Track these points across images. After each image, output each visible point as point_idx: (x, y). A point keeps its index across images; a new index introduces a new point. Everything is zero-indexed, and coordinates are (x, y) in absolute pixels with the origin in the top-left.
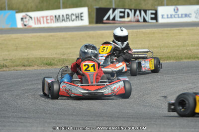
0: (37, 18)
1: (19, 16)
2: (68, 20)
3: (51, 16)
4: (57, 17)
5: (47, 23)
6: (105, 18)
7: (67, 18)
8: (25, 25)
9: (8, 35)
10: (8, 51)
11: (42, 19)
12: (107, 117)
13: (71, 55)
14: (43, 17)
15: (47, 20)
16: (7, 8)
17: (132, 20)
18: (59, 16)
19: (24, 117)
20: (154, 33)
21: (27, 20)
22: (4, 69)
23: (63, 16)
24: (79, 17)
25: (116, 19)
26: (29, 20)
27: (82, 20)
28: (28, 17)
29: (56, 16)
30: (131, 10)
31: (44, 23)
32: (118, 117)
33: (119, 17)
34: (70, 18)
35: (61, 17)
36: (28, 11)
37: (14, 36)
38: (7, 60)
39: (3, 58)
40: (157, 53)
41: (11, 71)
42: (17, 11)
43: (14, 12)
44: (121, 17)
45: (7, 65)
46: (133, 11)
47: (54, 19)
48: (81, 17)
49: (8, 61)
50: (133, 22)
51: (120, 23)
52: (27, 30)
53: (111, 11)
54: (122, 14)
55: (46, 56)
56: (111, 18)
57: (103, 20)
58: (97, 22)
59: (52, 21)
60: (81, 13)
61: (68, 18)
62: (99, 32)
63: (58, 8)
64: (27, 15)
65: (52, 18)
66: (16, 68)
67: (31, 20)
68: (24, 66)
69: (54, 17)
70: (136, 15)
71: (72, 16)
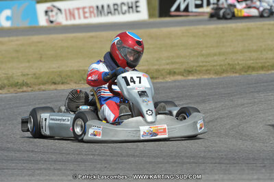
0: (70, 11)
1: (41, 8)
2: (116, 12)
3: (90, 7)
4: (100, 7)
5: (85, 17)
6: (173, 8)
7: (115, 10)
8: (52, 22)
10: (29, 62)
11: (76, 12)
14: (78, 9)
15: (84, 13)
18: (103, 7)
19: (60, 161)
20: (249, 29)
21: (54, 13)
22: (25, 89)
23: (108, 6)
24: (134, 7)
25: (190, 9)
26: (57, 14)
27: (137, 12)
28: (55, 10)
29: (97, 7)
31: (79, 18)
33: (194, 6)
34: (119, 9)
35: (106, 8)
37: (35, 38)
38: (28, 75)
39: (22, 72)
40: (256, 60)
44: (197, 6)
45: (29, 82)
47: (95, 11)
48: (137, 7)
49: (30, 76)
51: (196, 16)
52: (54, 28)
54: (199, 2)
56: (183, 7)
57: (169, 11)
58: (161, 15)
59: (93, 15)
60: (137, 2)
61: (117, 9)
62: (165, 30)
64: (54, 6)
65: (92, 9)
66: (43, 87)
68: (55, 83)
69: (95, 8)
70: (221, 2)
71: (123, 6)
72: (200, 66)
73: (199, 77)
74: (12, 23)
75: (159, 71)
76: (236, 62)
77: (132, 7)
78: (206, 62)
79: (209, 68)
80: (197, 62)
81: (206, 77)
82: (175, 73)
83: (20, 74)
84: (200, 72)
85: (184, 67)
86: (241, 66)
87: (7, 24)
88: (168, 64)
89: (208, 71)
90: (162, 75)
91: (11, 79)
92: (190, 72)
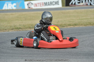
0: (36, 4)
1: (26, 3)
3: (43, 3)
4: (46, 3)
5: (41, 6)
8: (29, 8)
9: (21, 13)
10: (22, 21)
12: (74, 53)
14: (38, 3)
15: (40, 5)
17: (84, 4)
18: (47, 3)
22: (20, 30)
23: (49, 3)
25: (76, 4)
27: (58, 4)
28: (31, 4)
29: (45, 3)
34: (52, 4)
37: (24, 13)
38: (21, 25)
39: (19, 24)
41: (23, 31)
43: (23, 1)
45: (21, 28)
49: (22, 26)
52: (30, 10)
54: (79, 2)
56: (73, 3)
57: (69, 4)
58: (66, 6)
59: (43, 5)
60: (58, 1)
66: (26, 29)
68: (30, 28)
71: (53, 2)
72: (79, 23)
73: (79, 27)
74: (16, 8)
76: (91, 22)
77: (56, 3)
78: (81, 22)
79: (82, 23)
80: (78, 22)
81: (81, 26)
82: (70, 25)
86: (93, 23)
88: (68, 22)
89: (82, 25)
90: (66, 26)
91: (16, 26)
92: (76, 25)
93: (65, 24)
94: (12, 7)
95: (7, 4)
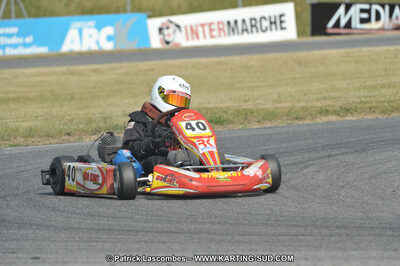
0: (191, 27)
1: (154, 24)
2: (254, 29)
3: (219, 23)
4: (232, 23)
5: (212, 37)
6: (331, 24)
7: (252, 26)
8: (167, 43)
9: (133, 64)
10: (134, 97)
11: (200, 29)
13: (261, 101)
14: (203, 25)
15: (211, 30)
16: (129, 8)
17: (386, 27)
18: (236, 22)
19: (167, 232)
21: (171, 31)
23: (244, 21)
24: (277, 22)
25: (353, 25)
26: (174, 32)
27: (282, 28)
28: (172, 27)
29: (229, 23)
30: (383, 6)
31: (205, 37)
32: (360, 228)
33: (358, 21)
34: (258, 25)
35: (240, 23)
36: (173, 13)
37: (144, 65)
39: (123, 111)
42: (150, 13)
43: (144, 15)
44: (363, 21)
46: (387, 8)
47: (226, 28)
48: (281, 22)
50: (388, 30)
51: (361, 34)
52: (170, 51)
53: (342, 9)
54: (365, 16)
55: (211, 106)
56: (343, 22)
57: (326, 28)
58: (314, 33)
59: (222, 33)
60: (281, 16)
61: (254, 25)
62: (318, 53)
63: (234, 6)
64: (171, 22)
65: (221, 26)
67: (178, 31)
69: (226, 24)
70: (394, 16)
71: (263, 21)
72: (362, 102)
73: (360, 117)
74: (115, 45)
75: (307, 109)
77: (275, 23)
78: (370, 97)
79: (374, 104)
80: (358, 97)
81: (369, 117)
82: (327, 111)
83: (120, 113)
84: (362, 110)
85: (340, 103)
87: (108, 46)
88: (318, 100)
89: (372, 110)
90: (311, 115)
91: (108, 120)
92: (347, 110)
93: (304, 109)
94: (97, 43)
95: (80, 31)
